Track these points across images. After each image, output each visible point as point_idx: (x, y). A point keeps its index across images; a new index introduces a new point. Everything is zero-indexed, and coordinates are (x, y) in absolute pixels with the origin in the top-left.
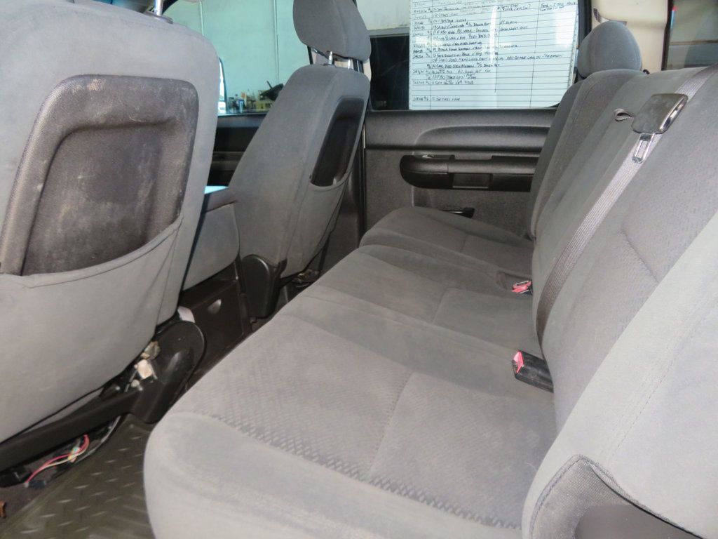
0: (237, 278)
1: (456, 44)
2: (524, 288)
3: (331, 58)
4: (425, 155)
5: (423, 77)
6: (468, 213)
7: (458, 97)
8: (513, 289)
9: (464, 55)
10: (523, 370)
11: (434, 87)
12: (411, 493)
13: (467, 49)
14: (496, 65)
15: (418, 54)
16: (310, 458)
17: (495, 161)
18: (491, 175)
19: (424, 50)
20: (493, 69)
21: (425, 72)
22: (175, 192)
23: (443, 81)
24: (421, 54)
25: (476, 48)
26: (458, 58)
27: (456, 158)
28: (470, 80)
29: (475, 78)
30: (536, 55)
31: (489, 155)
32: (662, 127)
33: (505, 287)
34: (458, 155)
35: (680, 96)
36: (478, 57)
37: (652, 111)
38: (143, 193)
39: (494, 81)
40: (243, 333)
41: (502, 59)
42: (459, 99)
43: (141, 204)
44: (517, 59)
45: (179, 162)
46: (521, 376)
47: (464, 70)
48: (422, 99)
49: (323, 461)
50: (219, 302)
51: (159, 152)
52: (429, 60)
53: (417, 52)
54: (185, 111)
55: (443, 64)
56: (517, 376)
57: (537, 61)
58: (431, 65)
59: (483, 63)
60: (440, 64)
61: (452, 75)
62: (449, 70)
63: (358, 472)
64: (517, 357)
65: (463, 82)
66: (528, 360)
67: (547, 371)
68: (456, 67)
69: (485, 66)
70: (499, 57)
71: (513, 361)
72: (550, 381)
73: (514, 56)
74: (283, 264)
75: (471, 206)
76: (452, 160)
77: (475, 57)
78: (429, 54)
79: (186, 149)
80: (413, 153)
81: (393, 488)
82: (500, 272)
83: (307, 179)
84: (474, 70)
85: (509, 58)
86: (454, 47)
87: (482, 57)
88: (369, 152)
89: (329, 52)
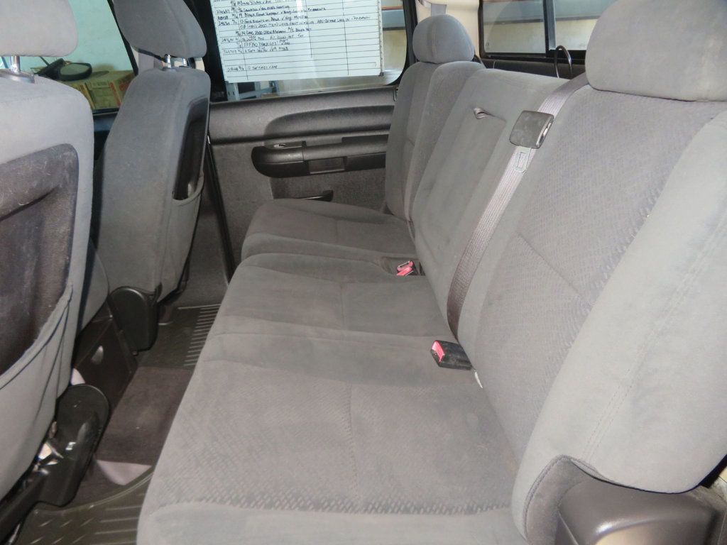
0: (111, 316)
1: (263, 9)
2: (408, 269)
3: (169, 61)
4: (277, 144)
5: (234, 45)
6: (328, 197)
7: (274, 65)
8: (398, 272)
9: (273, 19)
10: (445, 358)
11: (248, 55)
12: (402, 508)
13: (274, 14)
14: (308, 30)
15: (223, 21)
16: (304, 508)
17: (346, 142)
18: (344, 158)
19: (230, 16)
20: (306, 33)
21: (235, 40)
22: (62, 261)
23: (256, 49)
24: (227, 21)
25: (285, 12)
26: (267, 23)
27: (308, 145)
28: (284, 46)
29: (288, 44)
30: (345, 18)
31: (340, 137)
32: (538, 143)
33: (389, 270)
34: (309, 140)
35: (548, 115)
36: (288, 22)
37: (526, 127)
38: (29, 273)
39: (309, 46)
40: (130, 372)
41: (312, 23)
42: (276, 67)
43: (27, 285)
44: (327, 22)
45: (64, 229)
46: (444, 363)
47: (275, 35)
48: (237, 69)
49: (318, 506)
50: (101, 349)
51: (40, 224)
52: (236, 27)
53: (221, 18)
54: (68, 176)
55: (253, 30)
56: (439, 364)
57: (347, 24)
58: (240, 32)
59: (294, 27)
60: (251, 30)
61: (264, 42)
62: (260, 36)
63: (352, 505)
64: (435, 347)
65: (278, 48)
66: (446, 348)
67: (463, 353)
68: (267, 33)
69: (297, 30)
70: (310, 20)
71: (432, 350)
72: (468, 362)
73: (324, 19)
74: (159, 288)
75: (328, 188)
76: (304, 147)
77: (284, 22)
78: (236, 20)
79: (70, 213)
80: (262, 144)
81: (385, 510)
82: (383, 258)
83: (170, 195)
84: (286, 35)
85: (320, 22)
86: (261, 12)
87: (292, 21)
88: (215, 148)
89: (167, 55)
